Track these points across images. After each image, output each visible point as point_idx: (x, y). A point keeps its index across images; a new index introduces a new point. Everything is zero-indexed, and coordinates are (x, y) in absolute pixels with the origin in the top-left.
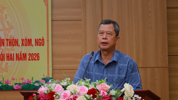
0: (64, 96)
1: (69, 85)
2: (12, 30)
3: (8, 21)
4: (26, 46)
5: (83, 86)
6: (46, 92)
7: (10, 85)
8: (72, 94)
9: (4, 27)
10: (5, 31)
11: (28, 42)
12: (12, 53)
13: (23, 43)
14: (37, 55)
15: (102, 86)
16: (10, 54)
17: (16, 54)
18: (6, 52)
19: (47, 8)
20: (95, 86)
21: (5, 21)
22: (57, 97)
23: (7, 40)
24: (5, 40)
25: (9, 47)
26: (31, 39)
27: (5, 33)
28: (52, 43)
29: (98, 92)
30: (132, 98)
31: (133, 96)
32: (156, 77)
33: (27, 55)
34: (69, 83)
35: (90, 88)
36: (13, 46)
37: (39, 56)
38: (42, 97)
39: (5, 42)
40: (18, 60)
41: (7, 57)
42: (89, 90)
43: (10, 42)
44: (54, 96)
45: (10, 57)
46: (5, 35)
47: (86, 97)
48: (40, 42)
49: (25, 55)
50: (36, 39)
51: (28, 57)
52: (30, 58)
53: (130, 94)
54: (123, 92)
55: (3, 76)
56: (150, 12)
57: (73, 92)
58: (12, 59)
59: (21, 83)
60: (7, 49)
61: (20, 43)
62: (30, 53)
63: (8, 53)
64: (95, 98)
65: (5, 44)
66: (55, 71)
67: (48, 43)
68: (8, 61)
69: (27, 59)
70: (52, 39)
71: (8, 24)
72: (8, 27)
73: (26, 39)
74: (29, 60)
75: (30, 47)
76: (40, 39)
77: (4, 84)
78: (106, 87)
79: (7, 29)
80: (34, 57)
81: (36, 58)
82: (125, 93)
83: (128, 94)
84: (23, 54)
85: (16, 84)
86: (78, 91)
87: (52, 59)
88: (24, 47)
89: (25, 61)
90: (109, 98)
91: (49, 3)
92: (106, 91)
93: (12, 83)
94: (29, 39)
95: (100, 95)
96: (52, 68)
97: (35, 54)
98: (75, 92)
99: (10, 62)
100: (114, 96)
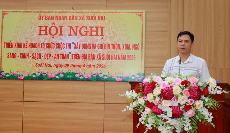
0: (163, 85)
1: (166, 77)
2: (116, 38)
3: (113, 31)
4: (126, 49)
5: (178, 79)
6: (149, 82)
7: (113, 78)
8: (169, 84)
9: (110, 35)
10: (110, 38)
11: (127, 47)
12: (116, 54)
13: (123, 47)
14: (134, 56)
15: (193, 79)
16: (114, 55)
17: (119, 55)
18: (111, 54)
19: (142, 22)
20: (187, 79)
21: (111, 31)
22: (158, 86)
23: (112, 45)
24: (111, 44)
25: (113, 50)
26: (130, 45)
27: (111, 39)
28: (145, 48)
29: (189, 83)
30: (215, 89)
31: (216, 87)
32: (223, 76)
33: (127, 56)
34: (167, 76)
35: (183, 80)
36: (116, 49)
37: (135, 57)
38: (146, 85)
39: (111, 46)
40: (120, 60)
41: (112, 57)
42: (182, 82)
43: (114, 46)
44: (156, 85)
45: (114, 57)
46: (111, 41)
47: (180, 86)
48: (136, 47)
49: (125, 56)
50: (133, 45)
51: (127, 57)
52: (129, 59)
53: (214, 85)
54: (208, 84)
55: (109, 72)
56: (221, 26)
57: (170, 83)
58: (115, 59)
59: (122, 76)
60: (112, 51)
61: (121, 47)
62: (128, 54)
63: (112, 54)
64: (187, 88)
65: (110, 47)
66: (147, 68)
67: (142, 48)
68: (112, 60)
69: (127, 59)
70: (145, 45)
71: (113, 33)
72: (113, 35)
73: (126, 45)
74: (128, 60)
75: (129, 50)
76: (136, 45)
77: (109, 77)
78: (195, 80)
79: (112, 37)
80: (132, 57)
81: (133, 59)
82: (210, 85)
83: (212, 85)
84: (124, 55)
85: (117, 77)
86: (174, 82)
87: (145, 59)
88: (124, 50)
89: (125, 61)
90: (198, 88)
91: (143, 18)
92: (195, 83)
93: (114, 76)
94: (128, 45)
95: (190, 85)
96: (145, 66)
97: (133, 55)
98: (172, 82)
99: (114, 61)
100: (201, 87)
